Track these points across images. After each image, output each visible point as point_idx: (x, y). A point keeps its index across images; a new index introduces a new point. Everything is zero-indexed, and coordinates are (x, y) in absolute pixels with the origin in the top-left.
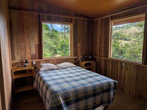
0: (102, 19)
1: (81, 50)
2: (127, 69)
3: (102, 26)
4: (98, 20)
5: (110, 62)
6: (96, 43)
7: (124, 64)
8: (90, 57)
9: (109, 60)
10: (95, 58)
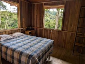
0: (38, 4)
1: (25, 23)
2: (53, 33)
3: (38, 8)
4: (35, 4)
5: (44, 30)
6: (34, 19)
7: (51, 31)
8: (31, 28)
9: (43, 29)
10: (34, 28)
